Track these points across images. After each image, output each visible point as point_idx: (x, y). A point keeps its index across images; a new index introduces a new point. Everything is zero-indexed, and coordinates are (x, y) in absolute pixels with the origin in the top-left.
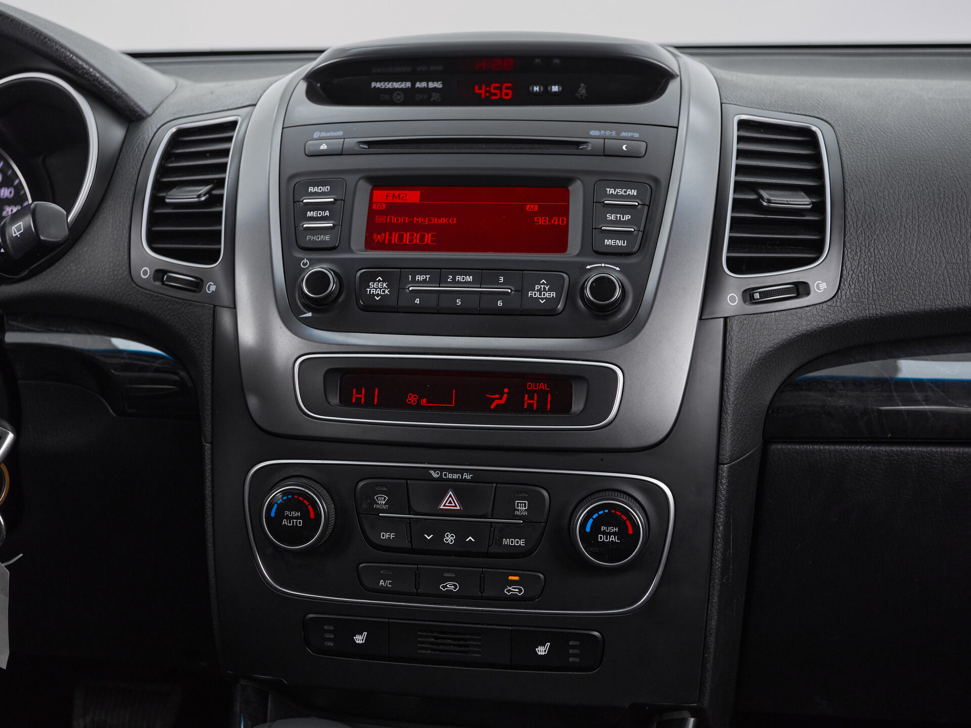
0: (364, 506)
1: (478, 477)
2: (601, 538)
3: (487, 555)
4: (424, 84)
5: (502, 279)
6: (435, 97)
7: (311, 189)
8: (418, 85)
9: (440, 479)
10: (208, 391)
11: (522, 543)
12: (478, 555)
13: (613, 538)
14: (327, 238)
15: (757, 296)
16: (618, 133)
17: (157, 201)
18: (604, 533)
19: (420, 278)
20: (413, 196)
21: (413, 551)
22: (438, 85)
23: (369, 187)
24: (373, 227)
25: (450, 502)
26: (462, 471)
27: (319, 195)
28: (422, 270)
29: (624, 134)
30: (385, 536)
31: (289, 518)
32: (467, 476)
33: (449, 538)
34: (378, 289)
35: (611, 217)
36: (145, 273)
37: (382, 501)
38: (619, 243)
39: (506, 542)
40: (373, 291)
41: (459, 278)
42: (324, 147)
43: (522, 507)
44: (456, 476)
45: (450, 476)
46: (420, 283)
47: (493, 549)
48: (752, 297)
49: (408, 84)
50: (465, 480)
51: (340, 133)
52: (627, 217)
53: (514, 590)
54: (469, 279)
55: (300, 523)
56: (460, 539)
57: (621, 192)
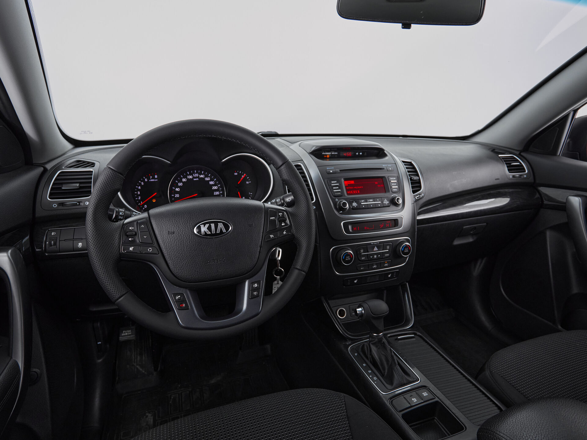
0: (359, 253)
1: (380, 243)
2: (405, 251)
3: (383, 258)
5: (378, 200)
6: (336, 156)
7: (332, 182)
8: (332, 153)
9: (373, 244)
11: (388, 255)
12: (381, 259)
13: (407, 251)
14: (340, 193)
15: (416, 198)
16: (388, 165)
19: (362, 201)
20: (352, 182)
21: (368, 260)
22: (337, 153)
24: (347, 190)
25: (376, 249)
26: (377, 242)
27: (334, 183)
28: (362, 199)
30: (363, 258)
31: (347, 258)
32: (378, 243)
33: (375, 256)
35: (393, 184)
37: (362, 251)
38: (396, 190)
39: (385, 255)
40: (354, 205)
41: (370, 200)
42: (331, 171)
43: (388, 247)
44: (376, 243)
45: (375, 243)
46: (363, 203)
47: (383, 257)
49: (330, 153)
50: (378, 244)
51: (332, 168)
53: (386, 265)
54: (372, 200)
55: (349, 259)
56: (377, 256)
57: (393, 179)
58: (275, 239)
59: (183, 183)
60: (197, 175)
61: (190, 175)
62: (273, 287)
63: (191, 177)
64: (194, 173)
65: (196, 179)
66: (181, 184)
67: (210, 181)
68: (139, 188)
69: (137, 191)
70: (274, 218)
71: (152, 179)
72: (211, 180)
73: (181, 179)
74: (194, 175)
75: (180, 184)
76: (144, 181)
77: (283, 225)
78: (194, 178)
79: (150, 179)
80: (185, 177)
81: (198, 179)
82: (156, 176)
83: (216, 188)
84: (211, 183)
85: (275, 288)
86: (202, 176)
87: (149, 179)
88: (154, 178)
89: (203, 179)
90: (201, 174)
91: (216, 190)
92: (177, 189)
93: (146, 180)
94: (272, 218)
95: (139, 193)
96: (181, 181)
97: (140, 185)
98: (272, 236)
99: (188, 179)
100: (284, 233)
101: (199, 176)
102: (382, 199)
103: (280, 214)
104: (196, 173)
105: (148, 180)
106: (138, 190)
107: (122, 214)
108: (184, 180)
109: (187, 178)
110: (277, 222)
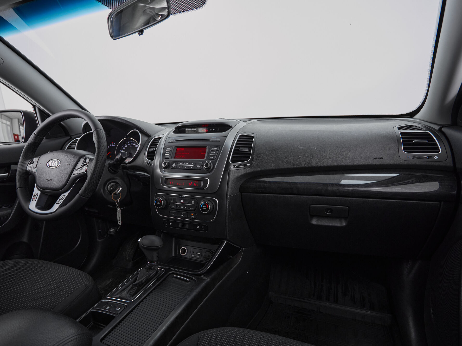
0: (170, 201)
1: (187, 197)
2: (203, 208)
3: (188, 210)
4: (194, 129)
5: (193, 164)
7: (168, 148)
8: (193, 129)
9: (181, 197)
11: (193, 209)
12: (187, 210)
13: (205, 208)
14: (168, 157)
15: (236, 166)
17: (148, 150)
18: (204, 207)
19: (180, 163)
21: (177, 209)
22: (196, 129)
23: (176, 148)
24: (176, 155)
25: (182, 201)
28: (181, 162)
29: (217, 138)
30: (173, 206)
31: (158, 203)
32: (185, 197)
33: (182, 207)
34: (174, 165)
35: (212, 153)
36: (146, 162)
37: (172, 201)
38: (212, 157)
39: (191, 208)
40: (173, 166)
41: (186, 163)
42: (171, 141)
43: (193, 202)
44: (183, 197)
45: (182, 197)
46: (180, 165)
47: (189, 209)
48: (235, 167)
49: (191, 130)
50: (184, 198)
51: (174, 139)
52: (214, 153)
53: (192, 217)
54: (188, 163)
55: (159, 204)
56: (184, 207)
57: (214, 148)
59: (126, 148)
61: (129, 143)
63: (129, 145)
64: (131, 142)
73: (125, 145)
78: (131, 145)
79: (112, 145)
80: (127, 144)
82: (115, 144)
88: (114, 144)
89: (135, 146)
93: (110, 145)
96: (124, 146)
97: (108, 147)
99: (128, 146)
102: (196, 163)
104: (132, 143)
105: (111, 145)
108: (126, 146)
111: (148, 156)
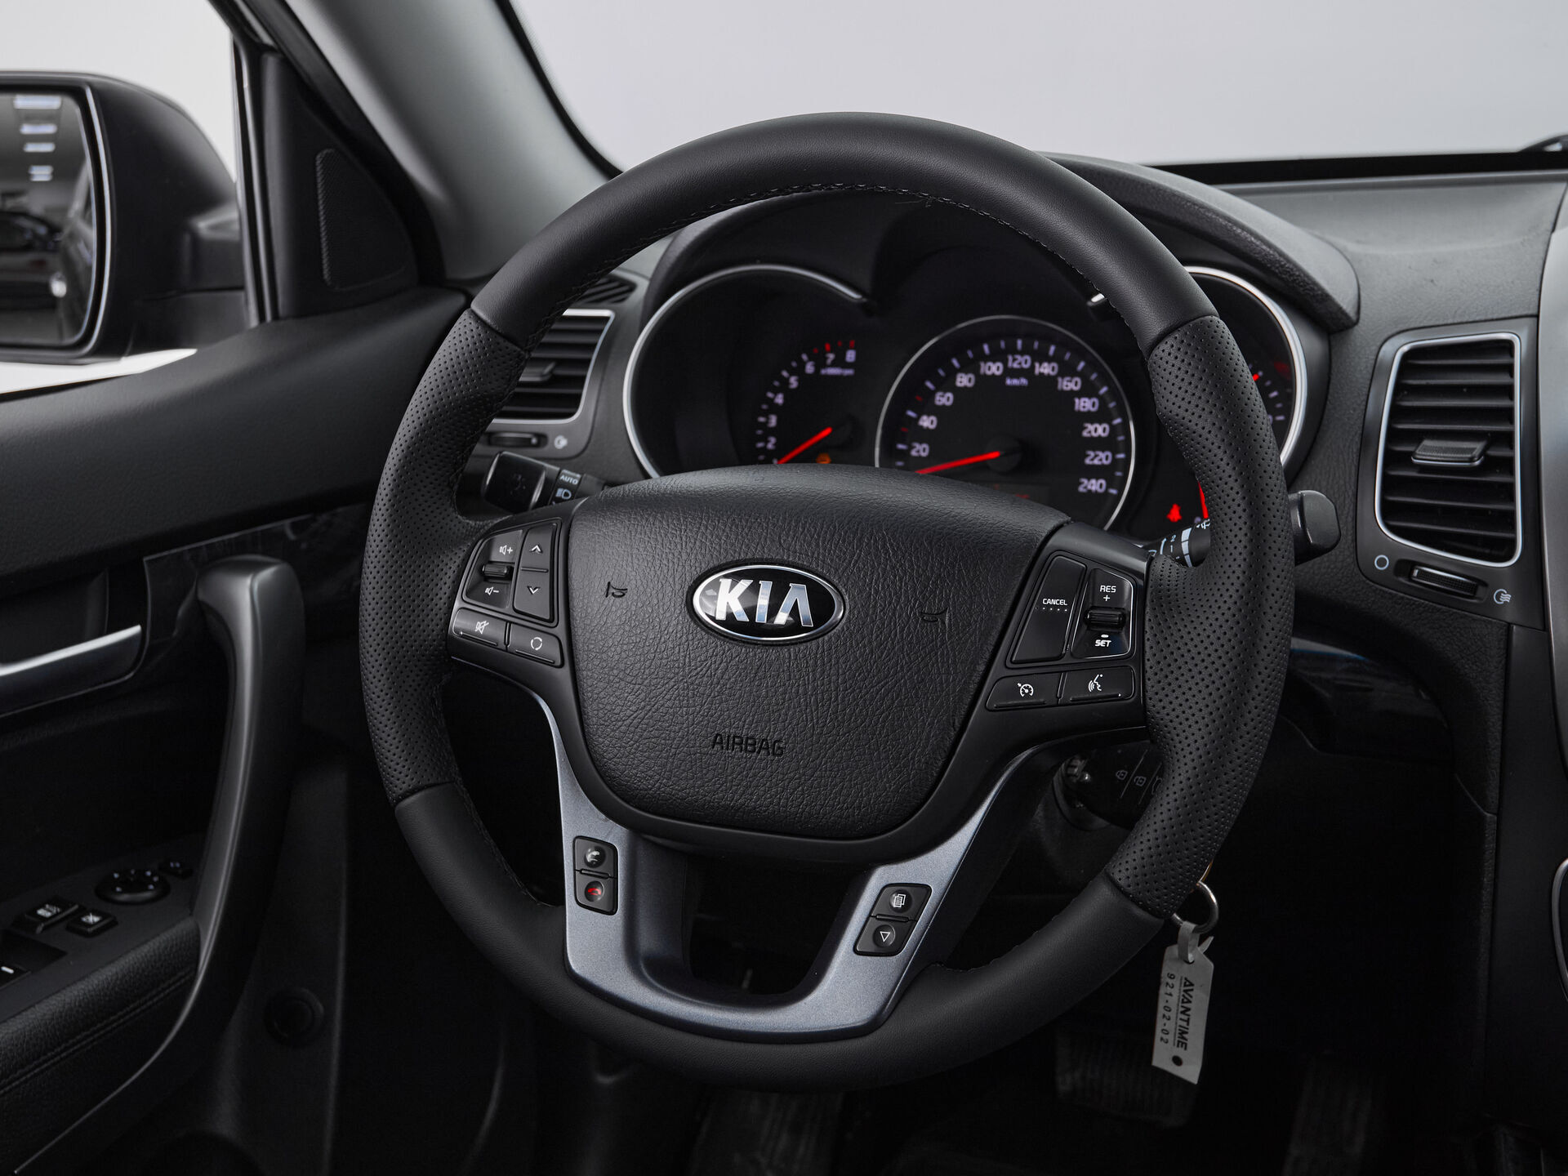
10: (1495, 743)
36: (1382, 562)
58: (1041, 705)
59: (959, 393)
60: (1024, 361)
61: (993, 358)
62: (1164, 973)
63: (994, 369)
64: (1014, 352)
65: (1015, 382)
66: (948, 399)
67: (1080, 394)
68: (779, 399)
69: (766, 414)
70: (1062, 602)
71: (834, 364)
72: (1087, 391)
73: (952, 373)
74: (1014, 360)
75: (944, 399)
76: (799, 371)
77: (1099, 643)
78: (1009, 372)
79: (825, 366)
80: (970, 366)
81: (1024, 381)
82: (851, 356)
83: (1099, 430)
84: (1085, 404)
85: (1171, 977)
86: (1046, 369)
87: (820, 364)
88: (840, 362)
89: (1051, 381)
90: (1041, 357)
91: (1098, 444)
92: (927, 422)
93: (810, 368)
94: (1054, 602)
95: (773, 421)
96: (947, 384)
97: (784, 387)
98: (1026, 689)
99: (982, 380)
100: (1091, 687)
101: (1033, 367)
103: (1105, 588)
104: (1022, 353)
105: (818, 367)
106: (774, 408)
107: (566, 494)
108: (964, 380)
109: (976, 371)
110: (1073, 626)
111: (1388, 511)
